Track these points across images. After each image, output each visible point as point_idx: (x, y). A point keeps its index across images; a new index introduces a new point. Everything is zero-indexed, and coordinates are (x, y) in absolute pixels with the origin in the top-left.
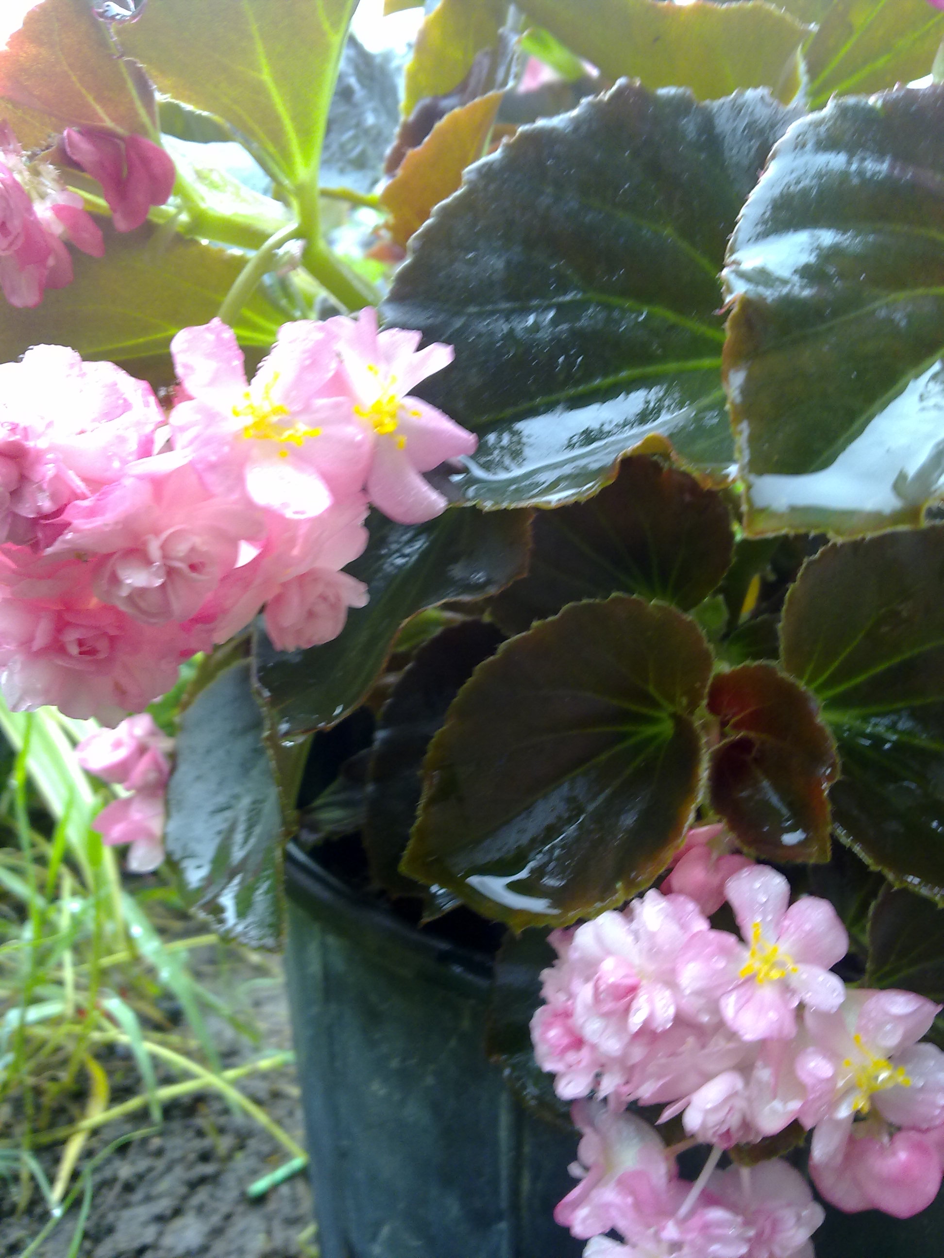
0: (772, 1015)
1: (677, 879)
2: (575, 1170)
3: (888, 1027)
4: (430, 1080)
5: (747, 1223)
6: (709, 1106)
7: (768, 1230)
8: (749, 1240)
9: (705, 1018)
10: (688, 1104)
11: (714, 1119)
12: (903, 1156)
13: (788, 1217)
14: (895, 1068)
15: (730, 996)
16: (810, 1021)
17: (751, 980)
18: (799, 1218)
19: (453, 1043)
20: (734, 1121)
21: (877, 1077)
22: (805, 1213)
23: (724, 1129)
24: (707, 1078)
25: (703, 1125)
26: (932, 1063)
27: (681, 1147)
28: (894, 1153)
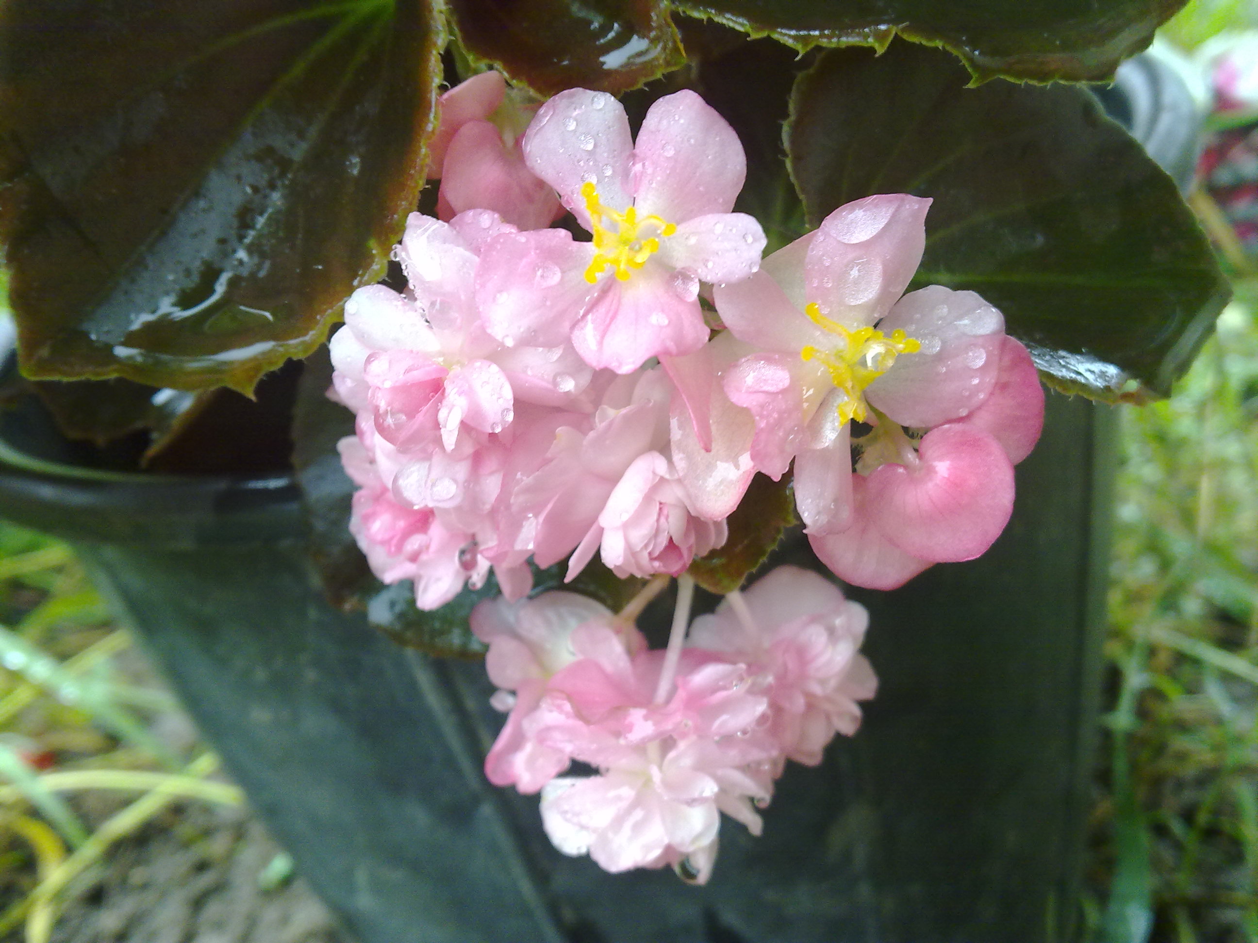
0: (659, 319)
1: (451, 192)
2: (500, 702)
3: (854, 273)
4: (311, 675)
5: (755, 667)
6: (625, 517)
7: (792, 665)
8: (767, 691)
9: (568, 385)
10: (602, 530)
11: (639, 535)
12: (943, 468)
13: (816, 636)
14: (888, 335)
15: (585, 326)
16: (726, 311)
17: (609, 286)
18: (831, 632)
19: (313, 613)
20: (673, 525)
21: (863, 363)
22: (838, 622)
23: (663, 541)
24: (612, 479)
25: (631, 552)
26: (944, 310)
27: (635, 606)
28: (930, 471)
